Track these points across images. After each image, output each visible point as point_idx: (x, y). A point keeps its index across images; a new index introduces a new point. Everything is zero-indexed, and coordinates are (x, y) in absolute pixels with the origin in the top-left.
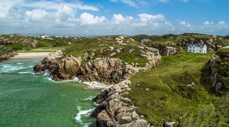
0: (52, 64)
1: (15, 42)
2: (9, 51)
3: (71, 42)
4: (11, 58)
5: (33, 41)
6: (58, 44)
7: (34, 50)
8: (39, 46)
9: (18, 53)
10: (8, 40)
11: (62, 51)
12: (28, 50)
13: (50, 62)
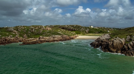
0: (104, 42)
1: (77, 29)
2: (74, 34)
3: (109, 31)
4: (75, 38)
5: (86, 29)
6: (101, 31)
7: (87, 34)
8: (90, 32)
9: (79, 36)
10: (73, 28)
11: (110, 35)
12: (84, 34)
13: (102, 41)
